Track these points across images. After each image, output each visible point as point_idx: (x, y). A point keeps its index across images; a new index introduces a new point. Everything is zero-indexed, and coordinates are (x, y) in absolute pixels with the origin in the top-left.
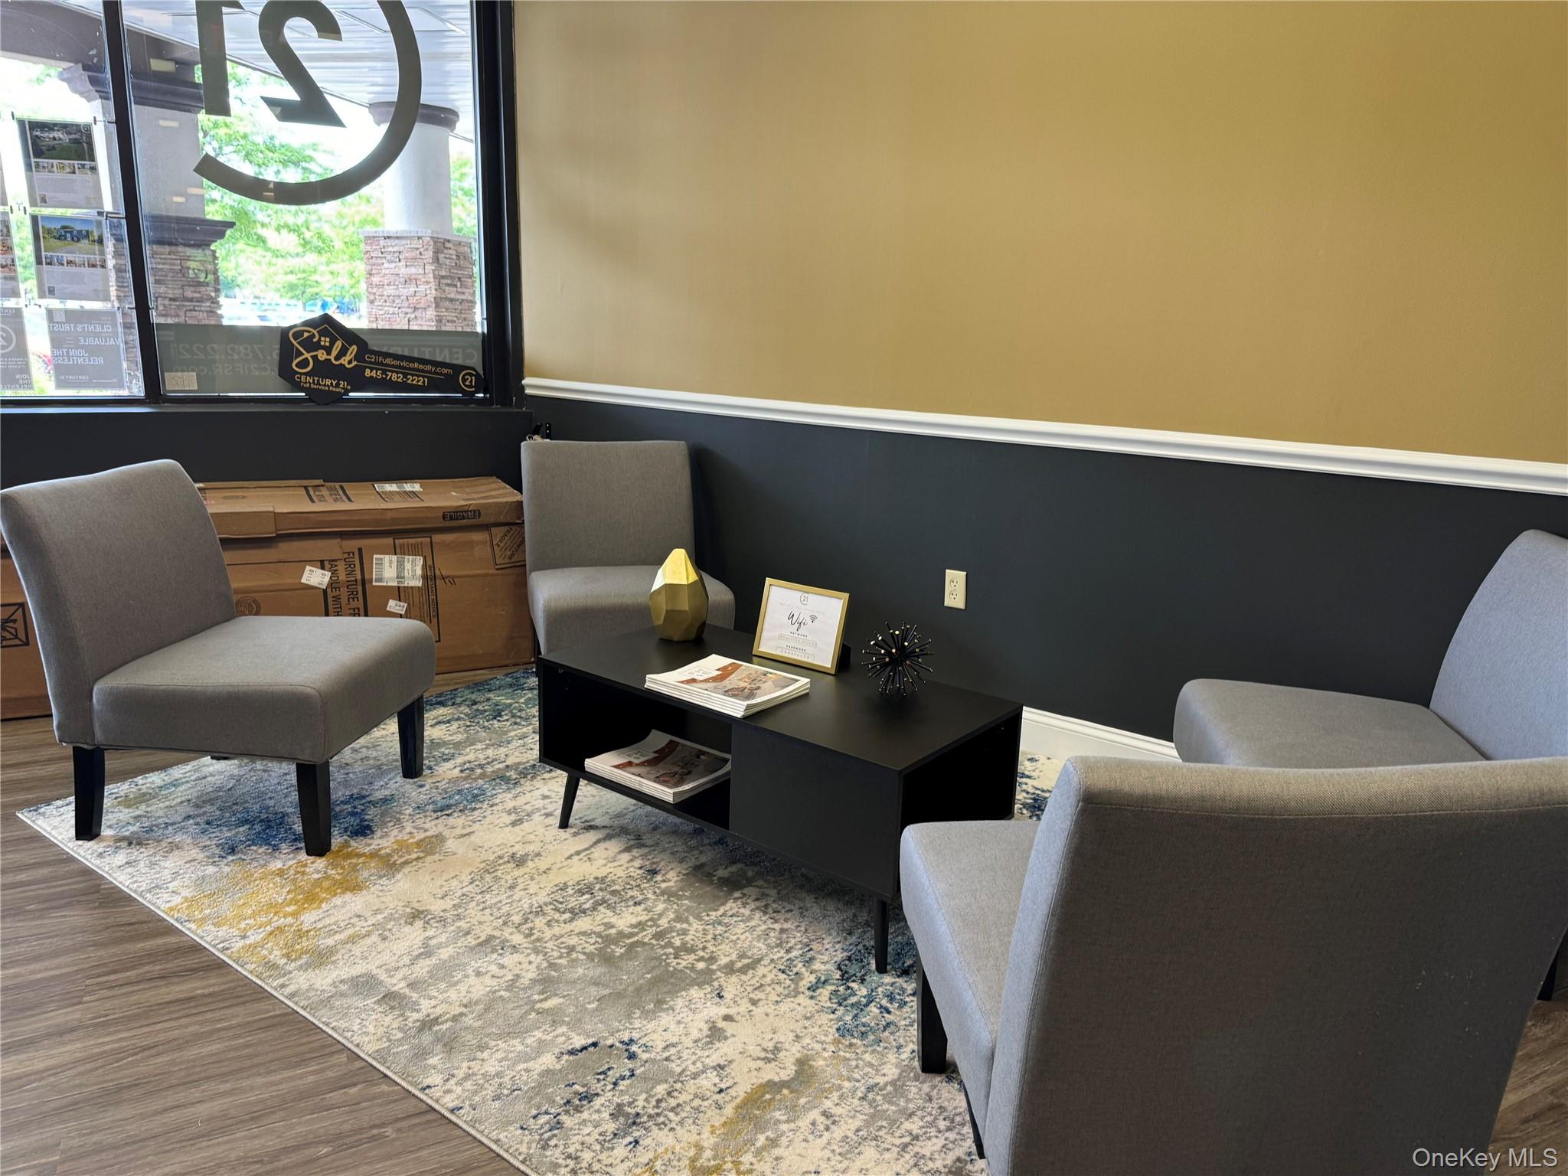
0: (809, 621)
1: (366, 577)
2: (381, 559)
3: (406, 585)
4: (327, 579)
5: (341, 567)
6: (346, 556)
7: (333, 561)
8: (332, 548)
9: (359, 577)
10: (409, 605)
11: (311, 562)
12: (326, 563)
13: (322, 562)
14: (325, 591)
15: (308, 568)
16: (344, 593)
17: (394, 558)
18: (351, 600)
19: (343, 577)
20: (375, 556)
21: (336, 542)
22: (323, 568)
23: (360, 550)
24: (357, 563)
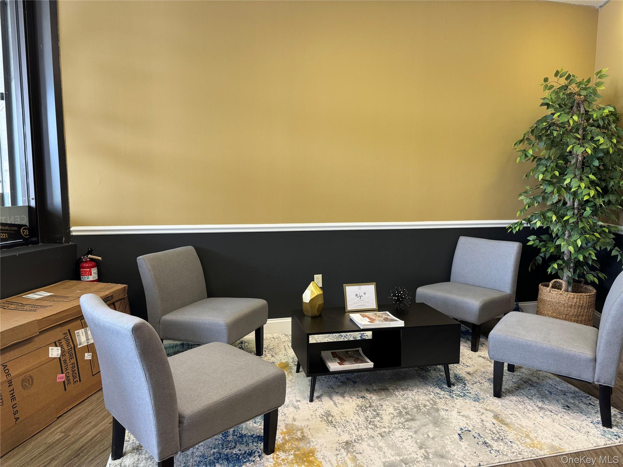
0: (363, 295)
1: (75, 344)
2: (78, 332)
3: (90, 343)
4: (60, 352)
5: (64, 342)
6: (64, 336)
7: (60, 340)
8: (58, 334)
9: (72, 346)
10: (92, 353)
11: (50, 345)
12: (57, 343)
13: (55, 342)
14: (60, 358)
15: (50, 348)
16: (67, 356)
17: (83, 330)
18: (71, 359)
19: (66, 348)
20: (76, 332)
21: (58, 329)
22: (56, 346)
23: (69, 330)
24: (70, 338)
